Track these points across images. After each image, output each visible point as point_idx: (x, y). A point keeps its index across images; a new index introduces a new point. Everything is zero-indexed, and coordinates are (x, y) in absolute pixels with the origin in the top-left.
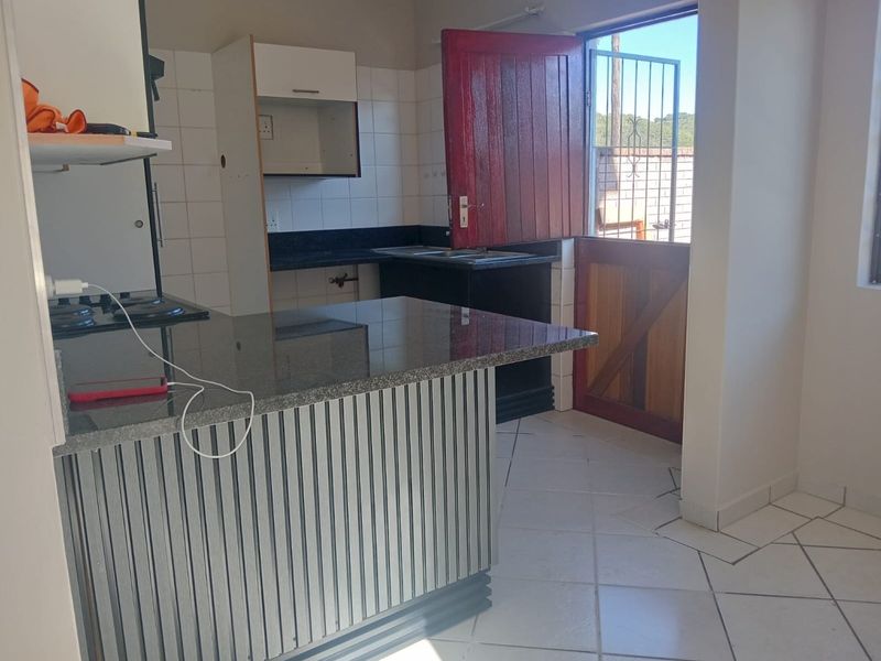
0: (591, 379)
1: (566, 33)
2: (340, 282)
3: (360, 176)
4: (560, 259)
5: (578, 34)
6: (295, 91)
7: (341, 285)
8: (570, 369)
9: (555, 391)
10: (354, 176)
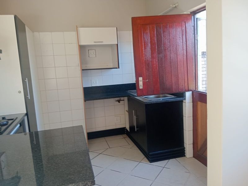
0: (199, 147)
1: (185, 13)
2: (119, 101)
3: (119, 68)
4: (185, 99)
5: (191, 13)
6: (95, 42)
7: (119, 102)
8: (192, 142)
9: (185, 149)
10: (117, 68)
